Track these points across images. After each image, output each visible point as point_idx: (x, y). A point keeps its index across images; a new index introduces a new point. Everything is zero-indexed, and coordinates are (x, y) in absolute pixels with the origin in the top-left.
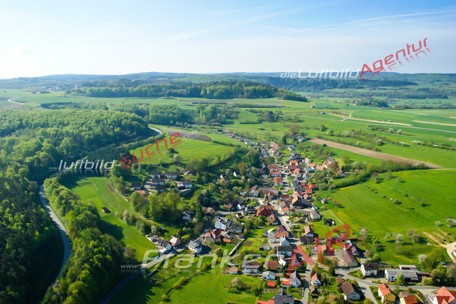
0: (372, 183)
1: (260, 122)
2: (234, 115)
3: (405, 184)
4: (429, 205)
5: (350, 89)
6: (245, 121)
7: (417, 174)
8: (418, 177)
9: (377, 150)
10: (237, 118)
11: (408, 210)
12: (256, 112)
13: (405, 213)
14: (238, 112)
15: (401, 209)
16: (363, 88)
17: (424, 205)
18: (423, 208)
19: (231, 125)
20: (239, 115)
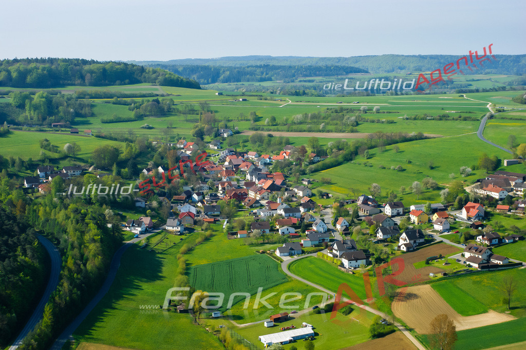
0: (361, 159)
1: (140, 117)
2: (86, 110)
3: (404, 153)
4: (438, 167)
5: (246, 84)
6: (111, 118)
7: (416, 144)
8: (418, 146)
9: (352, 131)
10: (93, 115)
11: (415, 175)
12: (125, 104)
13: (414, 177)
14: (92, 106)
15: (407, 175)
16: (270, 79)
17: (432, 168)
18: (432, 170)
19: (86, 126)
20: (95, 110)
